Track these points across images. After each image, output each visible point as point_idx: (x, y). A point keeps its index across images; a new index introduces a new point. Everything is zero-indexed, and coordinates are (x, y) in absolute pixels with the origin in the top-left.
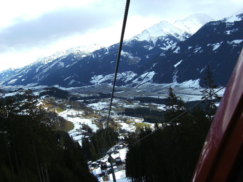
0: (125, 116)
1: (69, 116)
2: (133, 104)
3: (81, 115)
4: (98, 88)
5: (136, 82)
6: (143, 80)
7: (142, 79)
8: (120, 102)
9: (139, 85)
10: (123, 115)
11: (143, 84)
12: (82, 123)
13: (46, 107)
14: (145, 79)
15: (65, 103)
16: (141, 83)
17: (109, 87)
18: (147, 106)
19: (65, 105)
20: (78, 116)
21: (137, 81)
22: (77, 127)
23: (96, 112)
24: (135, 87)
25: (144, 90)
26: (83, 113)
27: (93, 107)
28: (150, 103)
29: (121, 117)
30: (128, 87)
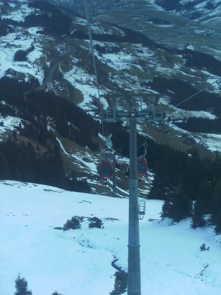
0: (151, 89)
1: (77, 81)
2: (172, 67)
3: (93, 82)
4: (127, 6)
5: (200, 10)
6: (215, 8)
7: (215, 5)
8: (153, 60)
9: (205, 17)
10: (147, 88)
11: (213, 17)
12: (92, 95)
13: (48, 61)
14: (219, 7)
15: (70, 54)
16: (210, 15)
17: (149, 7)
18: (192, 73)
19: (71, 56)
20: (88, 83)
21: (205, 7)
22: (87, 99)
23: (112, 75)
24: (196, 20)
25: (211, 31)
26: (95, 80)
27: (110, 61)
28: (201, 69)
29: (144, 91)
30: (184, 16)
